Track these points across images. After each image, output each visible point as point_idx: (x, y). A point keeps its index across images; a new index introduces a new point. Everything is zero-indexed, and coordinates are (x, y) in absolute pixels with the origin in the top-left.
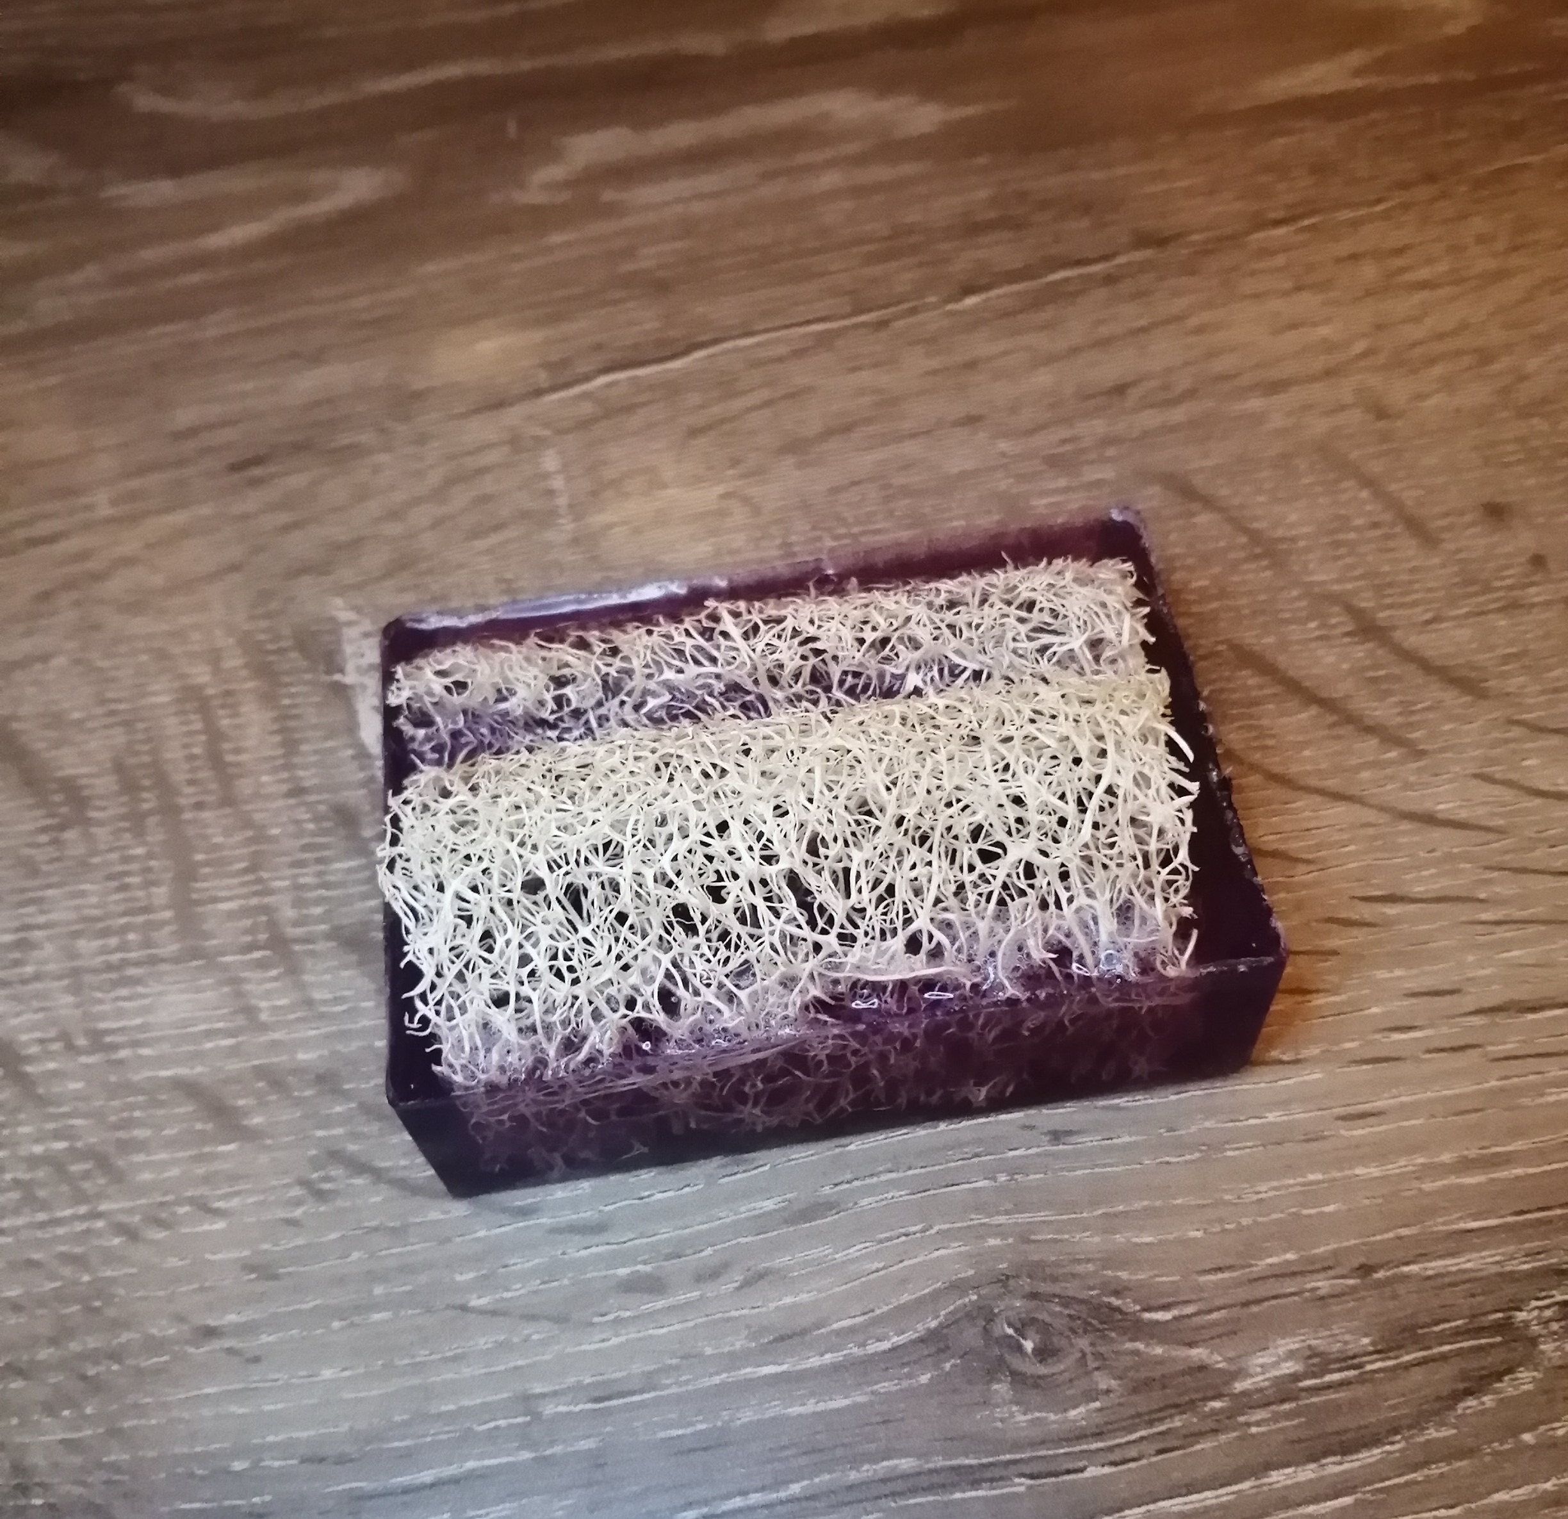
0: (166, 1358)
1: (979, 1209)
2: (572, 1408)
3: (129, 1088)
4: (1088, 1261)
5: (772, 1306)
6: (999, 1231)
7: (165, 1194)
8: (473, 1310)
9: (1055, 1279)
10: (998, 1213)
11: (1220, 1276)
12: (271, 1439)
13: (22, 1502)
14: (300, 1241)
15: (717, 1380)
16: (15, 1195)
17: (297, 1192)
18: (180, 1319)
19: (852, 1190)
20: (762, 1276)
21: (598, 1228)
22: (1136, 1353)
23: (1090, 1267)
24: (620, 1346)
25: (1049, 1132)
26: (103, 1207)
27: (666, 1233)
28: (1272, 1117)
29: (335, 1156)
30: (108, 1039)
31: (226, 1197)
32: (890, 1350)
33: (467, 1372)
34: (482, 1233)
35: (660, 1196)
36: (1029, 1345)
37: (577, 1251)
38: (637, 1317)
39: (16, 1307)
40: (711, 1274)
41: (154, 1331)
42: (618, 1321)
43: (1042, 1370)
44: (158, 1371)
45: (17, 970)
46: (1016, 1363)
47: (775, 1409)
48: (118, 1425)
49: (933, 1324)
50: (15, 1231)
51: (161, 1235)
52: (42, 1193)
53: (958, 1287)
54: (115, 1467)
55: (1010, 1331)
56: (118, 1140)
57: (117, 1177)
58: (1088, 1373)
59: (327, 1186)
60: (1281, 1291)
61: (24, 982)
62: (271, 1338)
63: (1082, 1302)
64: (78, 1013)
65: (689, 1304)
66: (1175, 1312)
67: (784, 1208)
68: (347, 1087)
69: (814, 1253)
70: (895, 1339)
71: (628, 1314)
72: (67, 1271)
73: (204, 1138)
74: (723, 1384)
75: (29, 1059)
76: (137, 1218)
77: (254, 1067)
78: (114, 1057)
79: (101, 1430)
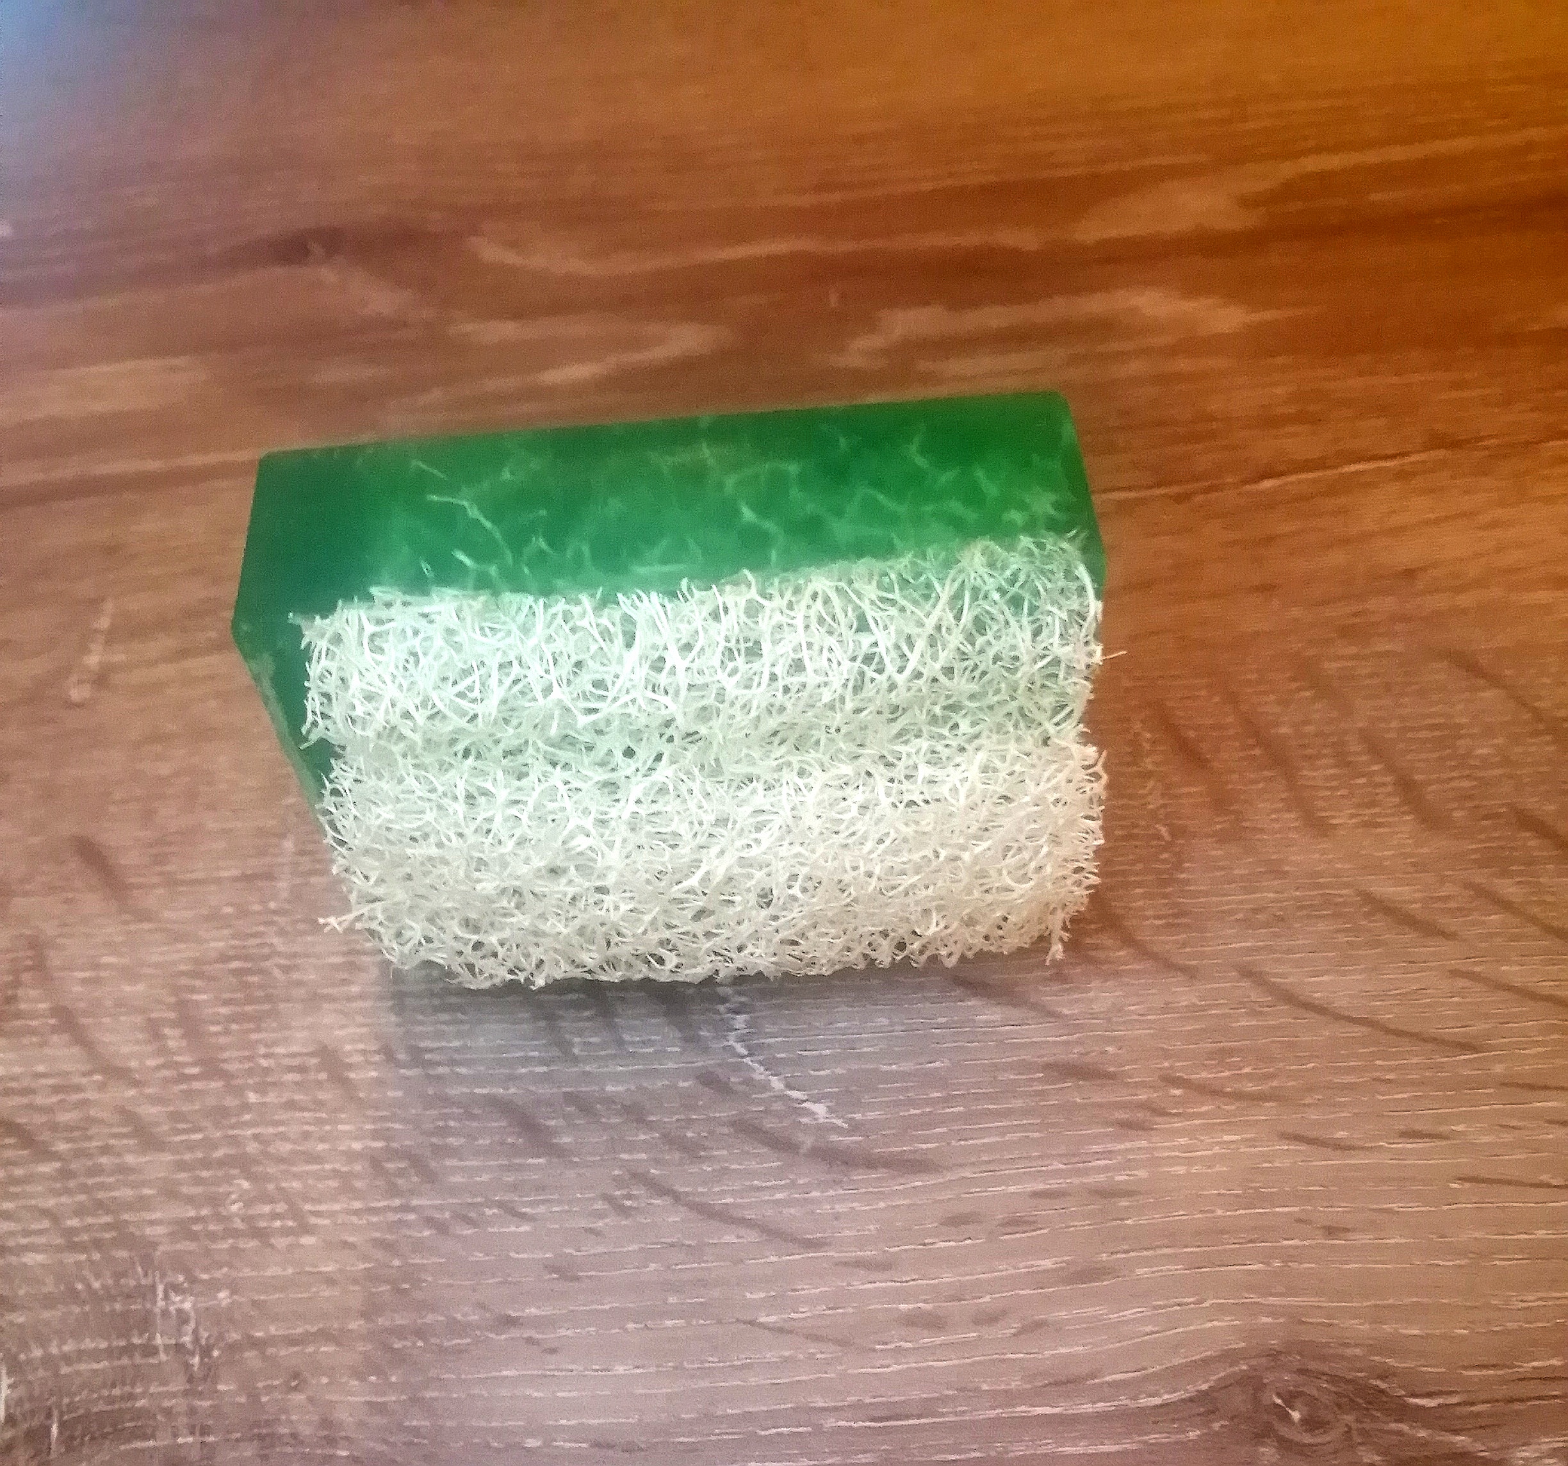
0: (469, 1340)
1: (1251, 1288)
2: (852, 1424)
3: (446, 1101)
4: (1356, 1345)
5: (1048, 1353)
6: (1273, 1312)
7: (475, 1196)
8: (762, 1326)
9: (1324, 1358)
10: (1271, 1295)
11: (1485, 1372)
12: (563, 1422)
13: (329, 1451)
14: (600, 1249)
15: (992, 1414)
16: (334, 1184)
17: (599, 1205)
18: (482, 1306)
19: (1128, 1259)
20: (1039, 1325)
21: (884, 1266)
22: (1400, 1433)
23: (1358, 1351)
24: (899, 1372)
25: (1324, 1227)
26: (415, 1202)
27: (948, 1278)
28: (1541, 1234)
29: (638, 1177)
30: (427, 1056)
31: (531, 1204)
32: (1161, 1406)
33: (753, 1381)
34: (773, 1259)
35: (943, 1244)
36: (1296, 1415)
37: (860, 1284)
38: (918, 1349)
39: (330, 1281)
40: (990, 1318)
41: (459, 1317)
42: (899, 1350)
43: (1307, 1439)
44: (459, 1351)
45: (345, 988)
46: (1284, 1431)
47: (1048, 1446)
48: (419, 1395)
49: (1204, 1387)
50: (332, 1214)
51: (468, 1232)
52: (359, 1184)
53: (1229, 1356)
54: (416, 1431)
55: (1279, 1401)
56: (432, 1145)
57: (430, 1177)
58: (1352, 1447)
59: (628, 1203)
60: (1545, 1393)
61: (350, 999)
62: (569, 1333)
63: (1348, 1382)
64: (401, 1030)
65: (966, 1343)
66: (1441, 1401)
67: (1062, 1269)
68: (653, 1118)
69: (1090, 1311)
70: (1166, 1397)
71: (909, 1345)
72: (380, 1255)
73: (515, 1151)
74: (998, 1418)
75: (350, 1067)
76: (447, 1215)
77: (565, 1093)
78: (431, 1072)
79: (404, 1397)
